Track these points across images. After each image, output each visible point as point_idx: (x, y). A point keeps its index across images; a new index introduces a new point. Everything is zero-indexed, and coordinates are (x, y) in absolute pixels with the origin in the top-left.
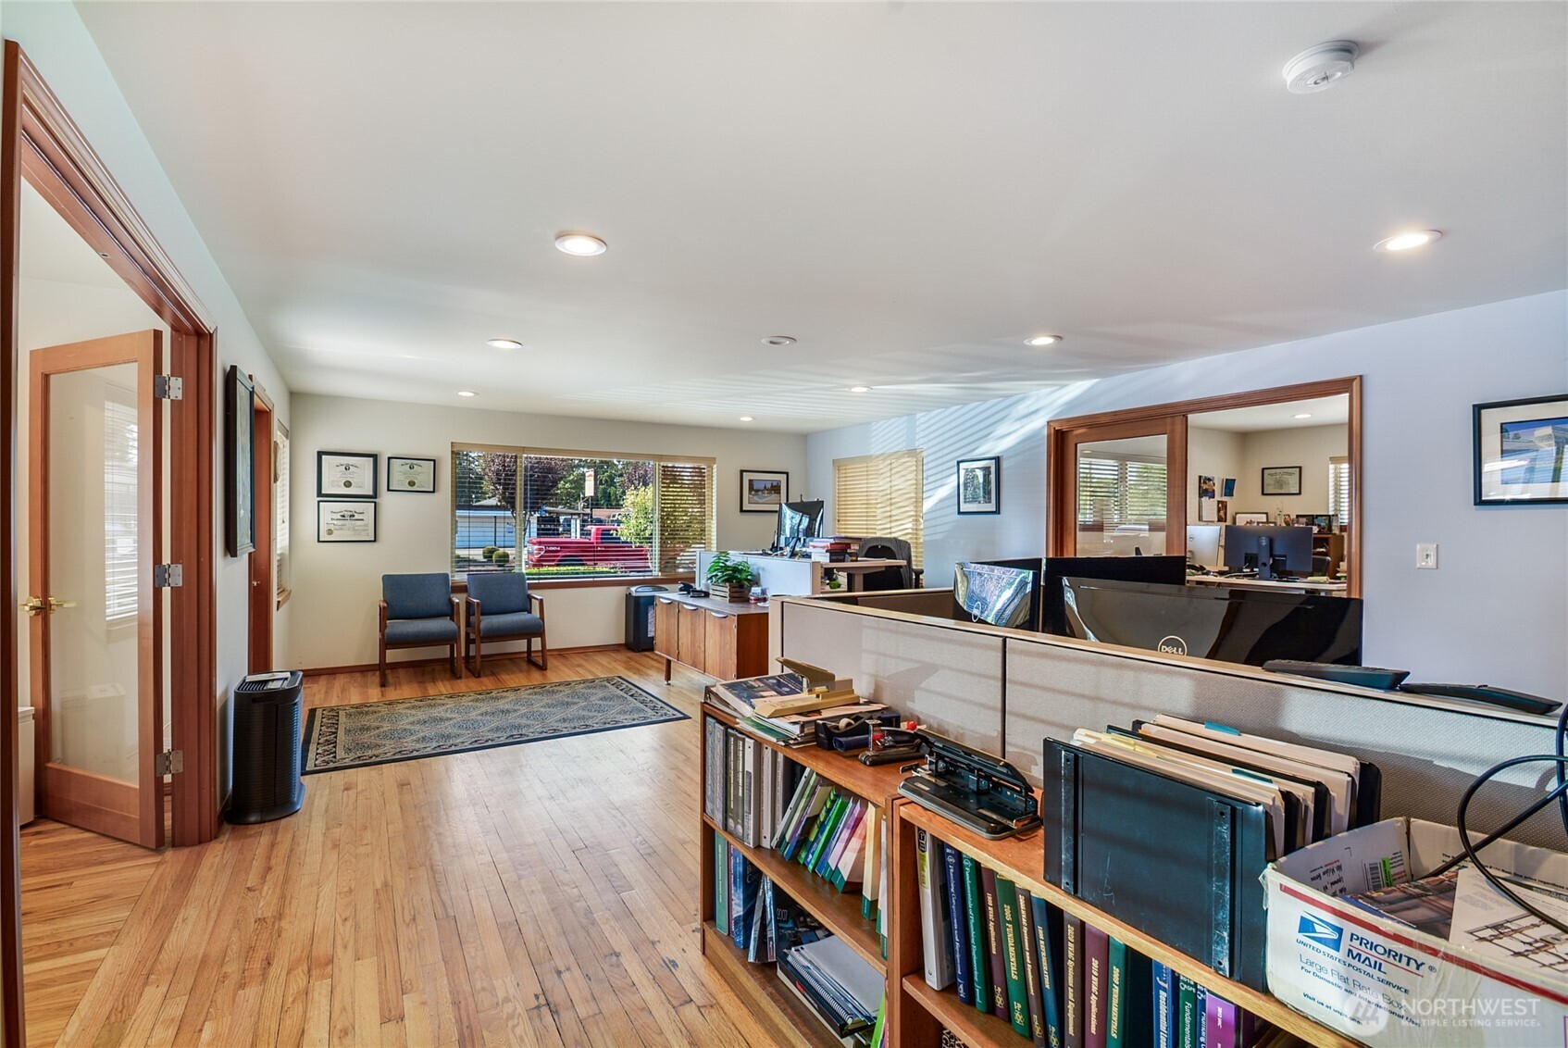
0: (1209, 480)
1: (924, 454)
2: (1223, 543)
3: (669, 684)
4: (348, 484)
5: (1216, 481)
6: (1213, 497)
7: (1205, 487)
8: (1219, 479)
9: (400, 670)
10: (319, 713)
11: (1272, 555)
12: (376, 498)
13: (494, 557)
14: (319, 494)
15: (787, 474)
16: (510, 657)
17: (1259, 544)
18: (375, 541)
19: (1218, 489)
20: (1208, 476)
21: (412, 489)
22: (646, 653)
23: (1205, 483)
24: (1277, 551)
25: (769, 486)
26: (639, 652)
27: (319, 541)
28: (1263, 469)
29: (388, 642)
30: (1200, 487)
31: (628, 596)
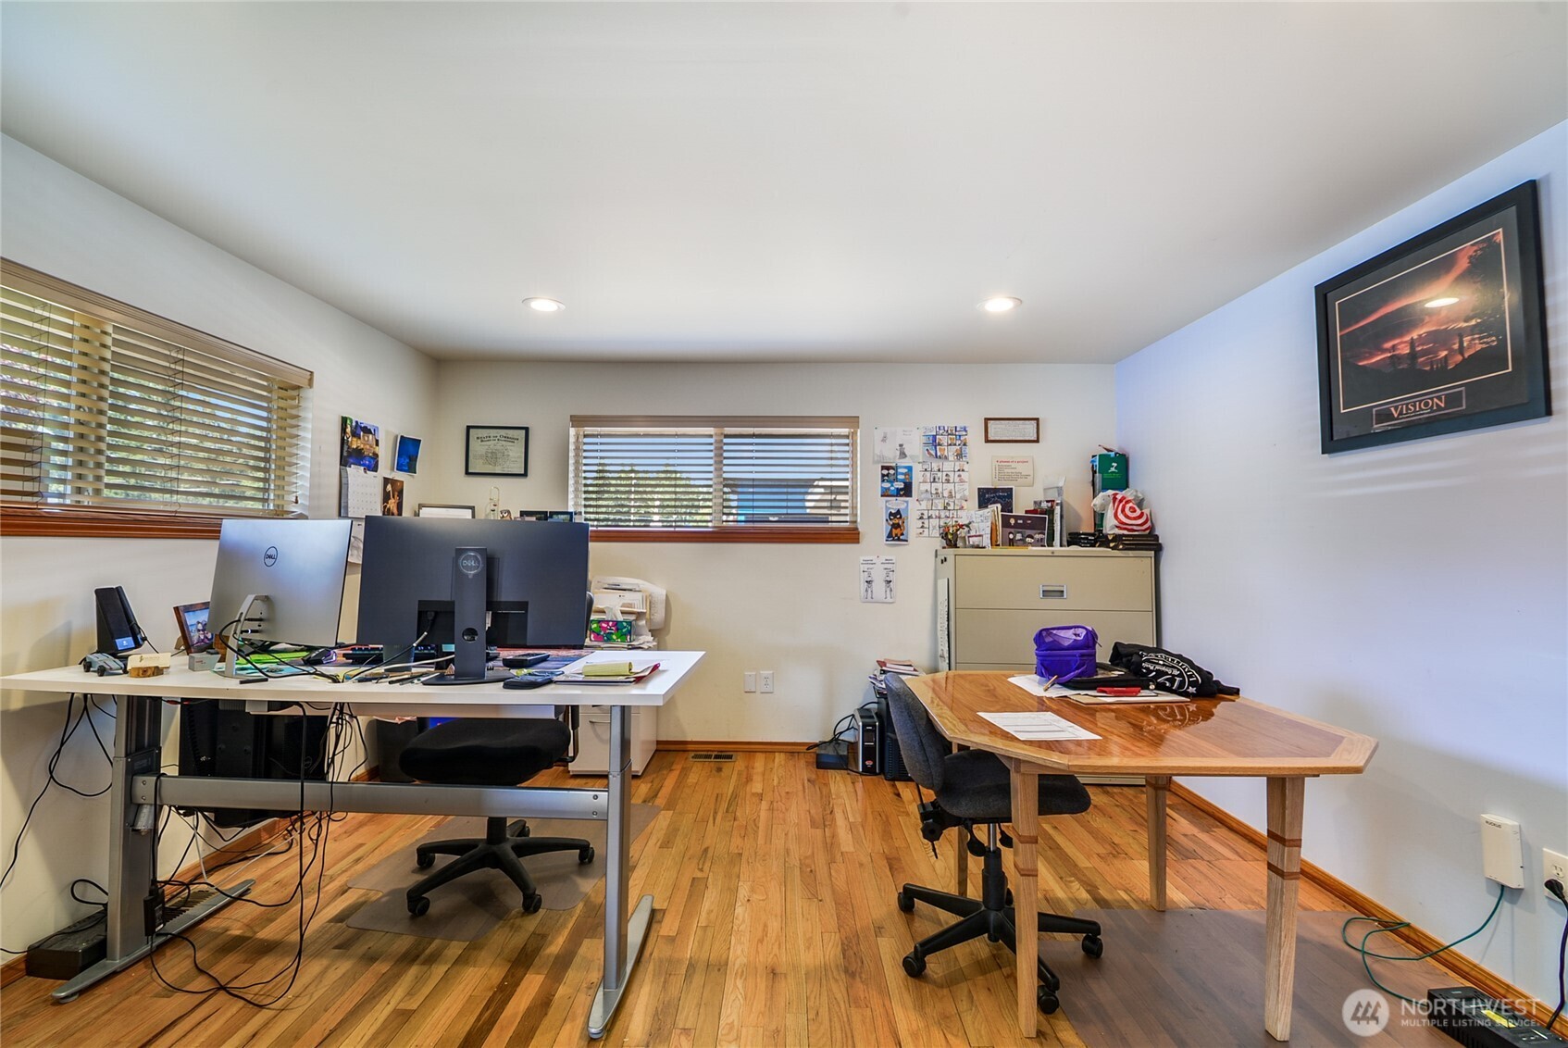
0: (367, 431)
2: (357, 558)
5: (381, 436)
6: (375, 469)
7: (355, 444)
8: (387, 432)
11: (491, 605)
17: (458, 575)
19: (386, 453)
20: (366, 421)
23: (354, 434)
24: (507, 593)
28: (469, 428)
30: (343, 442)
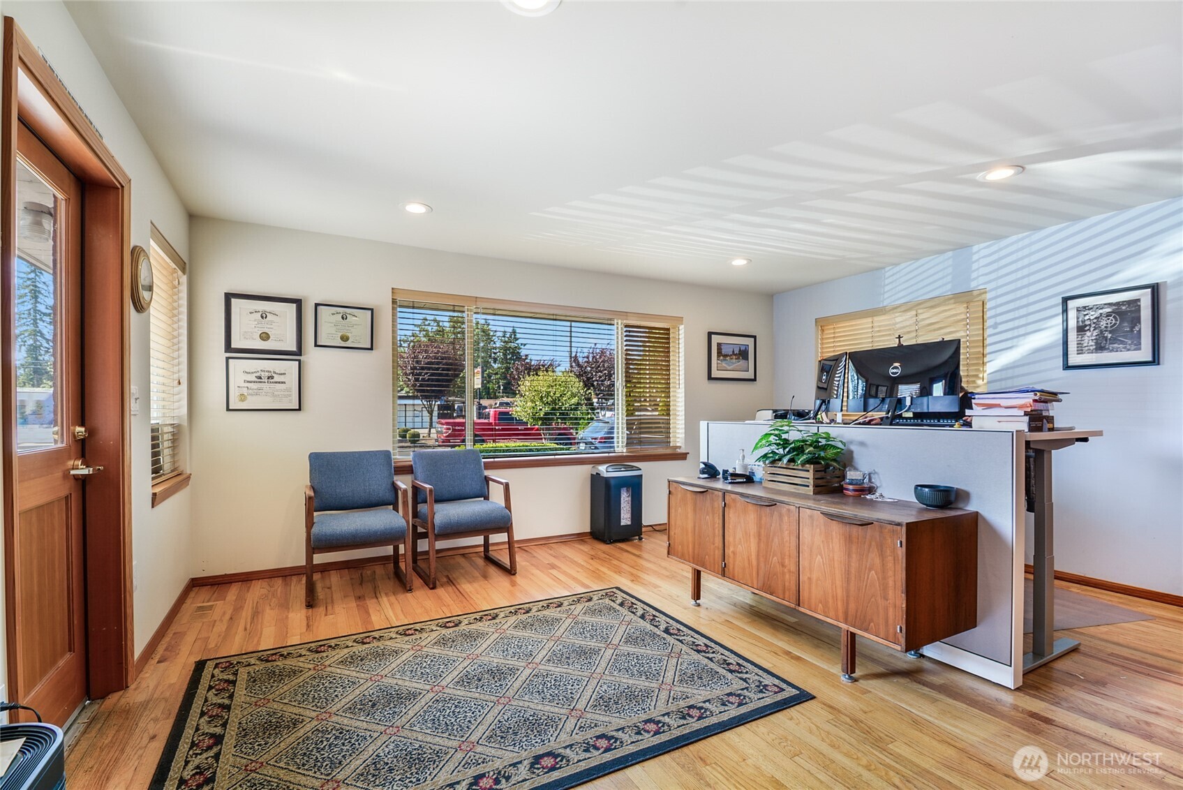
1: (988, 296)
3: (699, 605)
4: (265, 337)
9: (332, 572)
10: (210, 665)
12: (301, 355)
13: (408, 435)
14: (228, 347)
15: (755, 337)
16: (462, 551)
18: (300, 409)
21: (344, 345)
22: (620, 545)
25: (737, 351)
26: (611, 543)
27: (228, 409)
29: (316, 544)
31: (595, 478)
